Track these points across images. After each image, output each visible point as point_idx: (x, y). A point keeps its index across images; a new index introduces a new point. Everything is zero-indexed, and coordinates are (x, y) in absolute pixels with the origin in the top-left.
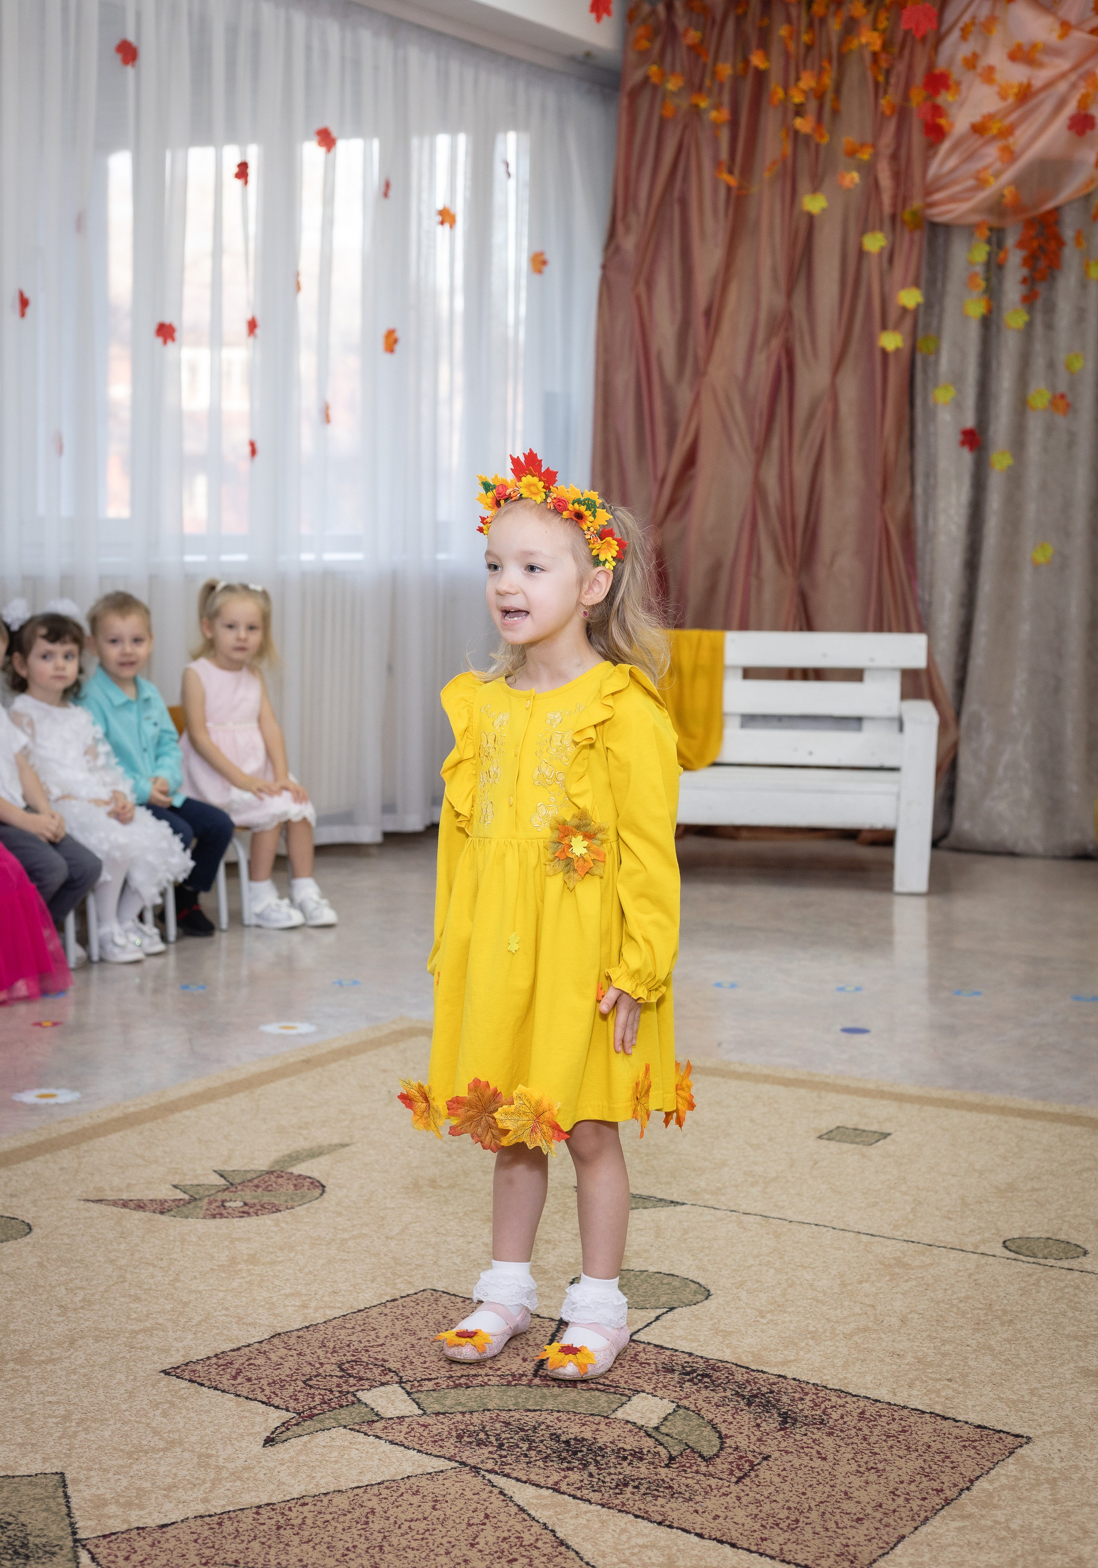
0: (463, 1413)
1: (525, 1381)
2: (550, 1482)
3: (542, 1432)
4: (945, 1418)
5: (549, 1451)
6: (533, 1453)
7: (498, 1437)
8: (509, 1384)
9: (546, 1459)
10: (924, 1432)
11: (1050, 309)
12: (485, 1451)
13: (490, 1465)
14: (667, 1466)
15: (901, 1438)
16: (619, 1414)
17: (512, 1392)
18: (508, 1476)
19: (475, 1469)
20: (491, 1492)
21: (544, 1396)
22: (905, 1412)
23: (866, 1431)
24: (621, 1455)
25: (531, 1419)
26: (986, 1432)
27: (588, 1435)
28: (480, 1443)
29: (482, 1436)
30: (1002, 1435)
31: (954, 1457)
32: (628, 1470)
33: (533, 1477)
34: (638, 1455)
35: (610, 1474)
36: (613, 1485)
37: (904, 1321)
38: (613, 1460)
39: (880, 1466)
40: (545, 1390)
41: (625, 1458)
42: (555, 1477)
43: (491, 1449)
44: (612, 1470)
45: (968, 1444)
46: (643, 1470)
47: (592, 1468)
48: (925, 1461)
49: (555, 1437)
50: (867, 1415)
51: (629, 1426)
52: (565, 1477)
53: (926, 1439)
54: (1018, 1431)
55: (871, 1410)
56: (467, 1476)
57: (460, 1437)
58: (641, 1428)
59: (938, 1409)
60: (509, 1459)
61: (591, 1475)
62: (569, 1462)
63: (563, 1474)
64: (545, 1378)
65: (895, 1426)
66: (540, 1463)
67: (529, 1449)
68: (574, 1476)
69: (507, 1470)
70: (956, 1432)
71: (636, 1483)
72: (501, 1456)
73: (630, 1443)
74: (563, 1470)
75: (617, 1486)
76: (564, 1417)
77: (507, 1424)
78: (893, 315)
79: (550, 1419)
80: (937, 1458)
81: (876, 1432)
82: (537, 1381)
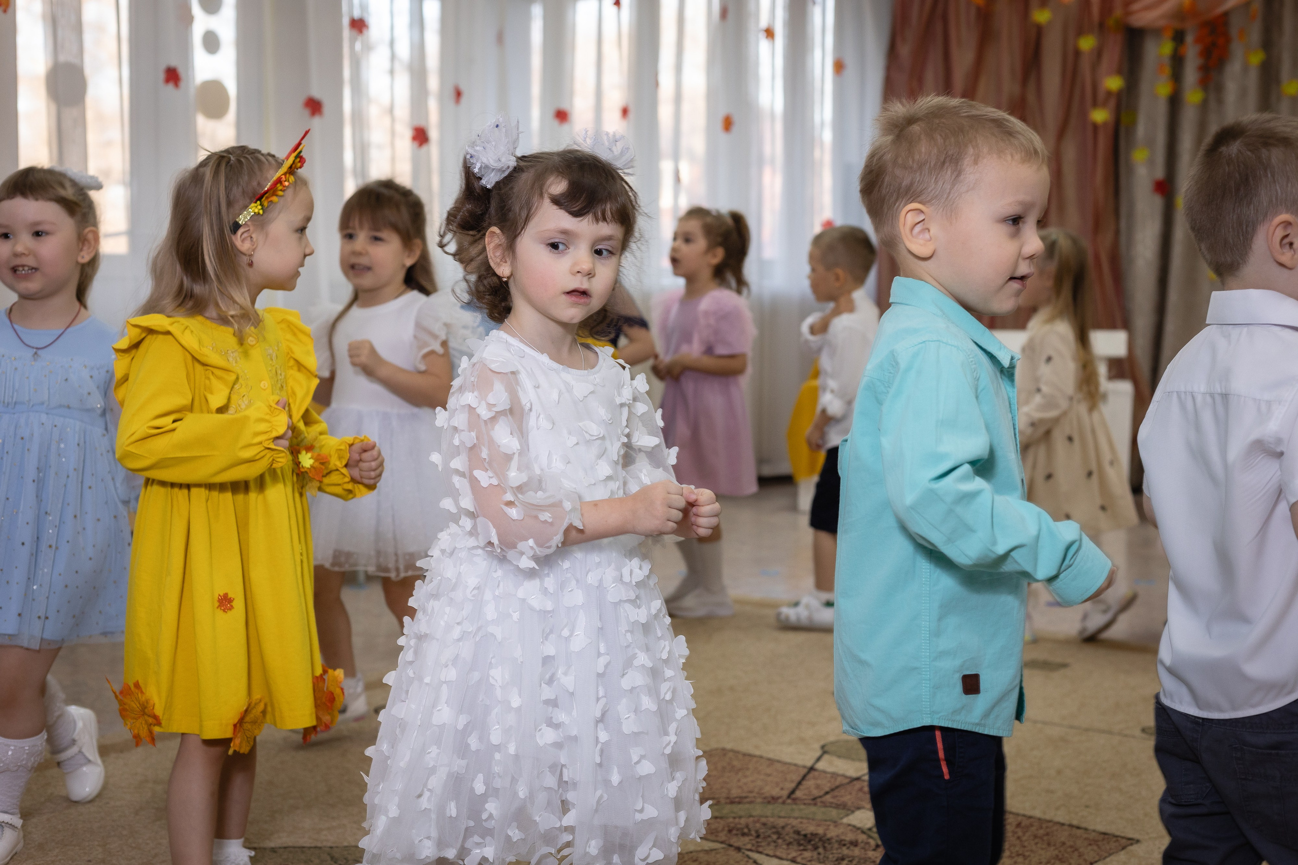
0: (734, 818)
1: (780, 801)
2: (790, 857)
3: (788, 829)
4: (1078, 828)
5: (792, 840)
6: (780, 841)
7: (757, 831)
8: (769, 802)
9: (789, 844)
10: (1063, 835)
11: (1219, 89)
12: (747, 839)
13: (749, 846)
14: (874, 850)
15: (1045, 838)
16: (845, 820)
17: (770, 807)
18: (761, 853)
19: (738, 849)
20: (747, 861)
21: (792, 810)
22: (1050, 824)
23: (1020, 834)
24: (842, 843)
25: (781, 822)
26: (1106, 837)
27: (820, 831)
28: (744, 834)
29: (746, 830)
30: (1119, 839)
31: (1081, 850)
32: (845, 851)
33: (778, 854)
34: (855, 844)
35: (832, 853)
36: (834, 859)
37: (1059, 772)
38: (836, 846)
39: (1027, 854)
40: (794, 807)
41: (844, 845)
42: (794, 854)
43: (751, 838)
44: (835, 851)
45: (1093, 842)
46: (857, 852)
47: (821, 850)
48: (1060, 852)
49: (798, 833)
50: (1023, 824)
51: (850, 828)
52: (801, 854)
53: (1063, 839)
54: (1130, 836)
55: (1025, 822)
56: (732, 852)
57: (730, 831)
58: (858, 829)
59: (1075, 823)
60: (763, 844)
61: (819, 854)
62: (805, 846)
63: (799, 853)
64: (794, 800)
65: (1041, 832)
66: (785, 847)
67: (778, 838)
68: (807, 854)
69: (760, 849)
70: (1085, 836)
71: (850, 859)
72: (757, 842)
73: (850, 837)
74: (800, 850)
75: (837, 860)
76: (805, 821)
77: (764, 824)
78: (1101, 95)
79: (795, 822)
80: (1069, 850)
81: (1028, 834)
82: (789, 801)
